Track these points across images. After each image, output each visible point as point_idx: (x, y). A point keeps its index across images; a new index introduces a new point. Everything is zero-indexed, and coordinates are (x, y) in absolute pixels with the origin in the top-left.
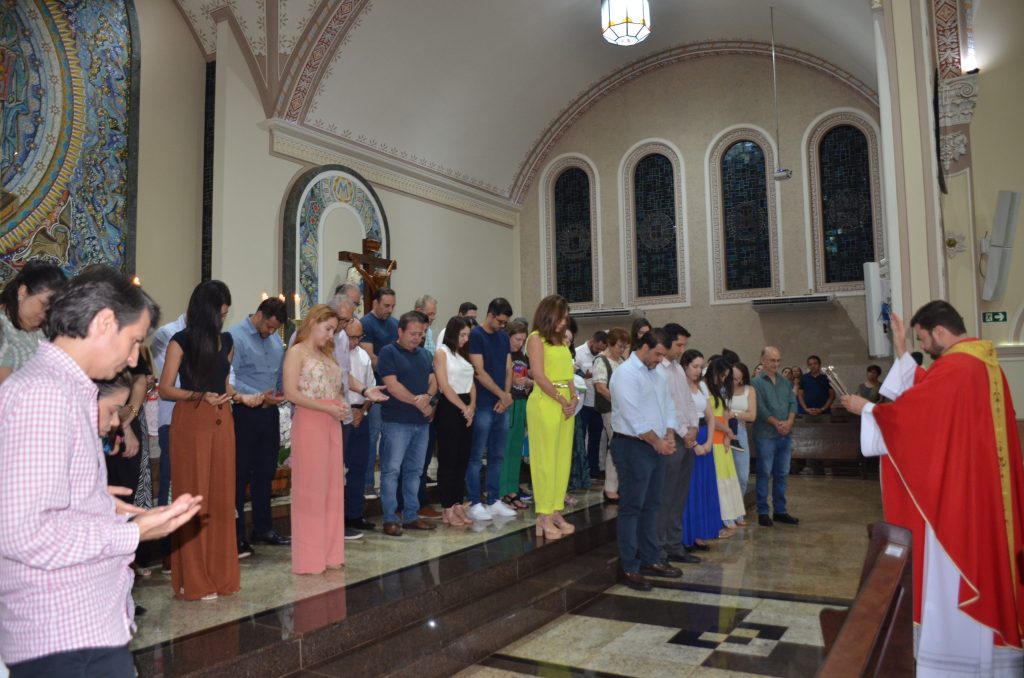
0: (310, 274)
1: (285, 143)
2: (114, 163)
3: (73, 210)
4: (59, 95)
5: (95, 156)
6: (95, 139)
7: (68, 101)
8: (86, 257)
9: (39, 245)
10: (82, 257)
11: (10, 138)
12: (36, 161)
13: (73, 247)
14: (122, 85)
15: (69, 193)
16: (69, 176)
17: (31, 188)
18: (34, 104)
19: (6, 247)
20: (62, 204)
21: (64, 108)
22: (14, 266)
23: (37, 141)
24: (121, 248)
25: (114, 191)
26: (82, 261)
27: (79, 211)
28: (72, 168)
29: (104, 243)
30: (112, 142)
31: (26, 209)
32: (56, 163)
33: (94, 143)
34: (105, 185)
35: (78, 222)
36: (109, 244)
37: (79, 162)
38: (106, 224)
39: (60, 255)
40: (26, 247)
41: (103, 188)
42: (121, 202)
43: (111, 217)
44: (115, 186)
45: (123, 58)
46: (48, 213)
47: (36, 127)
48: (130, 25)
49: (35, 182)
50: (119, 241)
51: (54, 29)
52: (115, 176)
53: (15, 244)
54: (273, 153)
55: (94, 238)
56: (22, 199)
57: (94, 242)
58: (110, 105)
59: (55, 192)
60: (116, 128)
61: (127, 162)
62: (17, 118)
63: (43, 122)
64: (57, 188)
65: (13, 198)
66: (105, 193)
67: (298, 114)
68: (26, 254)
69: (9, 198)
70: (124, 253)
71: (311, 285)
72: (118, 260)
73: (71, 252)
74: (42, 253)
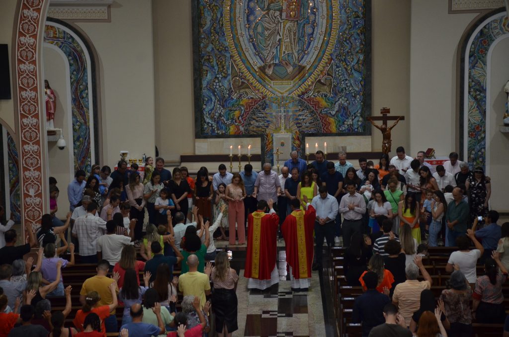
2: (356, 37)
3: (334, 67)
4: (325, 9)
5: (345, 36)
6: (346, 26)
7: (330, 11)
8: (342, 90)
9: (318, 88)
10: (340, 91)
11: (301, 38)
12: (314, 46)
13: (335, 86)
15: (332, 59)
16: (331, 50)
17: (312, 61)
18: (312, 18)
19: (301, 92)
20: (328, 65)
21: (327, 15)
22: (305, 100)
23: (314, 36)
24: (363, 83)
25: (357, 52)
26: (340, 93)
27: (338, 67)
28: (333, 45)
29: (352, 82)
30: (356, 25)
31: (310, 71)
32: (324, 45)
33: (345, 28)
34: (352, 50)
35: (337, 73)
36: (355, 81)
37: (337, 41)
38: (353, 71)
39: (328, 91)
40: (310, 90)
41: (351, 52)
42: (362, 57)
43: (356, 67)
44: (358, 49)
46: (321, 71)
47: (314, 29)
49: (314, 57)
50: (361, 79)
52: (358, 44)
53: (306, 89)
54: (451, 11)
55: (346, 80)
56: (308, 67)
57: (347, 82)
58: (353, 4)
59: (325, 59)
60: (358, 17)
61: (365, 34)
62: (304, 27)
63: (317, 25)
64: (325, 57)
65: (304, 67)
66: (352, 55)
68: (311, 93)
69: (302, 68)
70: (364, 85)
71: (479, 95)
72: (360, 90)
73: (334, 89)
74: (319, 92)
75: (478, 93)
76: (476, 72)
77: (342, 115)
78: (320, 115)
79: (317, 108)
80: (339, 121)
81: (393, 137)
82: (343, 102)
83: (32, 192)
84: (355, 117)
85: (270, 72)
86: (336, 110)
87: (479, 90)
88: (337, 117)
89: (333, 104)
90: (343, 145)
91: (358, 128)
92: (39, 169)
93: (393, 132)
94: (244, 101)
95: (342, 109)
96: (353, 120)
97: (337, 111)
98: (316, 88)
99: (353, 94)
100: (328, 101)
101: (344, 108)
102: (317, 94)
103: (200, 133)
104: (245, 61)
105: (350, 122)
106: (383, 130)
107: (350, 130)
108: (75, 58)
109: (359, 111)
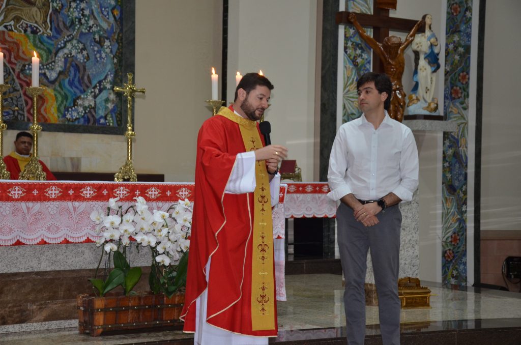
0: (359, 41)
8: (73, 23)
9: (17, 10)
10: (68, 25)
13: (55, 11)
24: (117, 13)
26: (67, 29)
29: (95, 7)
36: (101, 7)
39: (39, 18)
50: (113, 2)
57: (83, 5)
70: (121, 18)
71: (360, 56)
72: (112, 27)
73: (54, 17)
74: (17, 19)
75: (359, 52)
77: (71, 84)
78: (21, 76)
79: (13, 60)
80: (65, 97)
82: (74, 52)
84: (100, 91)
86: (58, 69)
88: (60, 86)
89: (52, 54)
90: (74, 155)
91: (105, 118)
95: (72, 70)
96: (95, 97)
97: (60, 73)
98: (12, 10)
99: (97, 37)
100: (39, 44)
101: (77, 68)
102: (12, 23)
105: (88, 100)
107: (88, 120)
109: (110, 78)
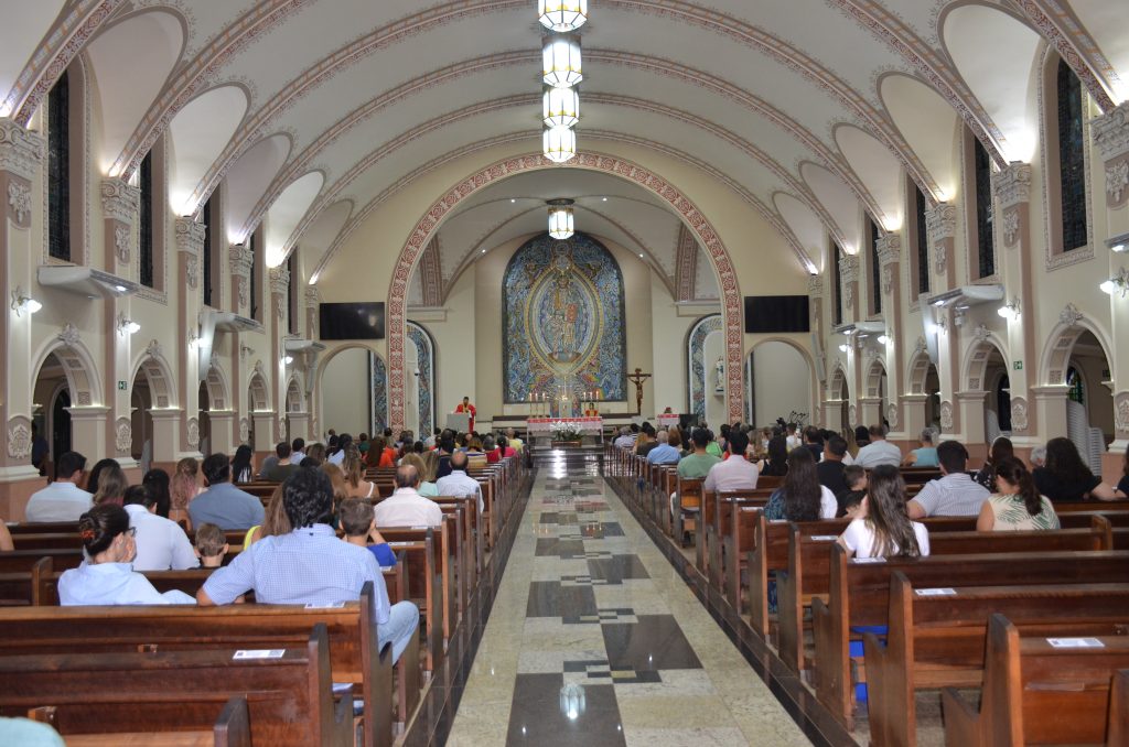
1: (684, 311)
2: (616, 333)
3: (601, 354)
4: (594, 314)
5: (608, 332)
6: (608, 326)
7: (597, 316)
8: (607, 370)
9: (590, 368)
10: (605, 370)
11: (578, 334)
12: (587, 339)
13: (601, 367)
14: (618, 302)
15: (599, 348)
16: (599, 342)
17: (586, 349)
18: (585, 320)
19: (578, 371)
20: (596, 352)
21: (596, 318)
22: (581, 377)
23: (587, 332)
25: (617, 344)
26: (605, 372)
27: (603, 354)
28: (600, 339)
29: (613, 364)
30: (615, 325)
31: (584, 357)
32: (594, 338)
33: (607, 328)
34: (613, 342)
35: (603, 358)
36: (616, 364)
37: (602, 336)
38: (614, 357)
39: (597, 370)
40: (584, 370)
42: (620, 347)
43: (616, 354)
44: (617, 342)
45: (617, 292)
46: (592, 357)
47: (586, 328)
48: (620, 277)
49: (587, 347)
50: (619, 362)
51: (591, 291)
52: (617, 338)
53: (581, 369)
54: (679, 316)
56: (583, 354)
58: (613, 312)
59: (594, 349)
60: (616, 320)
61: (621, 331)
62: (580, 327)
63: (589, 325)
64: (595, 346)
65: (580, 354)
66: (613, 345)
67: (691, 294)
68: (585, 372)
69: (578, 355)
71: (699, 371)
72: (619, 369)
73: (601, 369)
76: (697, 355)
77: (607, 388)
80: (605, 392)
81: (643, 388)
82: (607, 378)
83: (396, 403)
84: (616, 389)
85: (556, 357)
86: (603, 384)
87: (699, 368)
88: (603, 388)
89: (601, 380)
90: (608, 408)
91: (618, 396)
92: (401, 387)
93: (643, 385)
94: (537, 378)
96: (614, 391)
99: (614, 373)
100: (597, 377)
101: (608, 383)
102: (589, 372)
103: (506, 401)
104: (539, 350)
105: (612, 392)
106: (637, 383)
107: (612, 398)
108: (422, 346)
109: (619, 385)
